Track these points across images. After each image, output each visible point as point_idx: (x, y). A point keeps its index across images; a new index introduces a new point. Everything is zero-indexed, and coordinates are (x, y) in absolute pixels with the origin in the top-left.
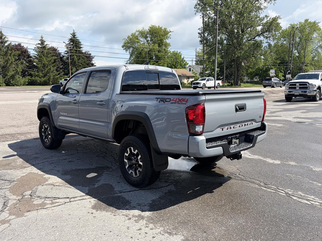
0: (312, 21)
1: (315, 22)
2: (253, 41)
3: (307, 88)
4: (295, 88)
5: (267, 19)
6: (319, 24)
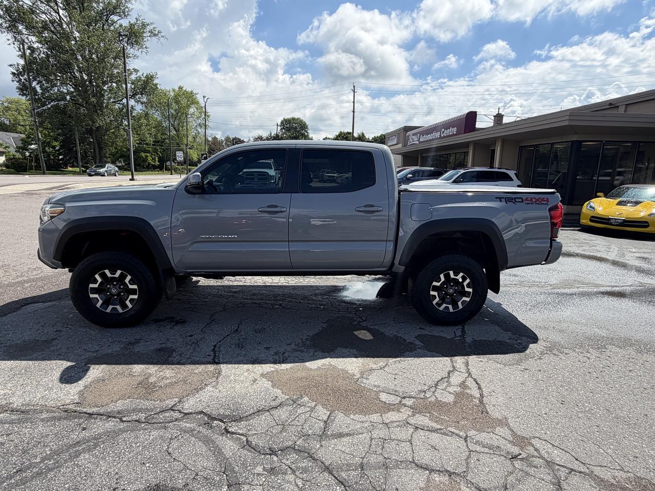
0: (189, 90)
1: (192, 92)
2: (119, 103)
3: (266, 179)
4: (253, 179)
5: (137, 74)
6: (197, 96)
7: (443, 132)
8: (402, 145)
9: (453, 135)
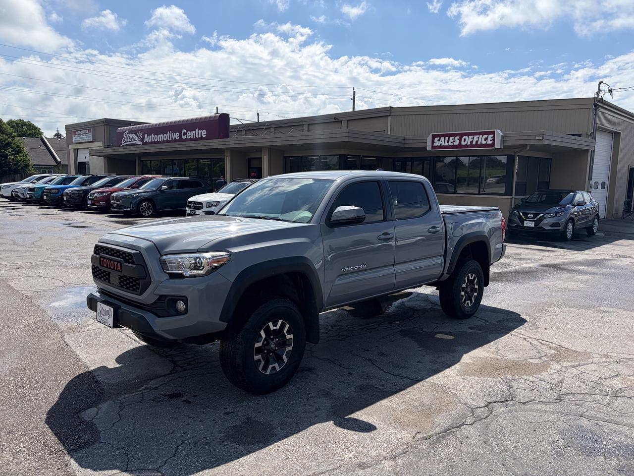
7: (185, 134)
8: (104, 143)
9: (202, 138)
